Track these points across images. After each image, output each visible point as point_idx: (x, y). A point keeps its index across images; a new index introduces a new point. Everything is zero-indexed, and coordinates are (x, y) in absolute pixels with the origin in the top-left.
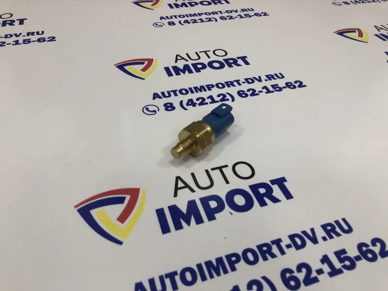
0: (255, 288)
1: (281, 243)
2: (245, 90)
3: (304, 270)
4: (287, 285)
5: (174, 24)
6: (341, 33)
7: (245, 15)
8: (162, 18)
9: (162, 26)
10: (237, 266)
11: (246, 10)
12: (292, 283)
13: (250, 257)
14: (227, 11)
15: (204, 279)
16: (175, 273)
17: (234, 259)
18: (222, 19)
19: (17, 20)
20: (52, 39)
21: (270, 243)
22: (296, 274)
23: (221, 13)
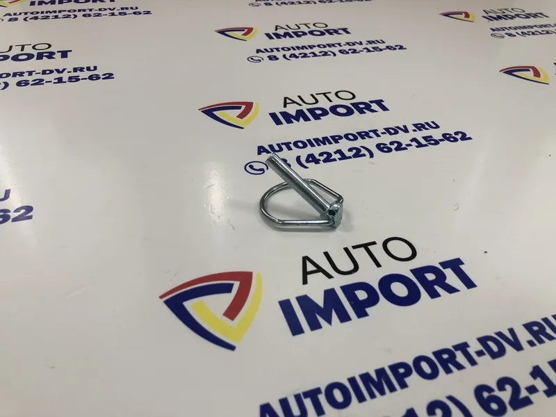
0: (439, 412)
1: (469, 349)
2: (388, 143)
3: (508, 388)
4: (487, 408)
5: (278, 59)
6: (510, 72)
7: (373, 48)
8: (258, 51)
9: (260, 61)
10: (407, 380)
11: (374, 42)
12: (494, 406)
13: (426, 367)
14: (348, 44)
15: (361, 399)
16: (318, 391)
17: (402, 370)
18: (343, 53)
19: (58, 52)
20: (109, 76)
21: (453, 349)
22: (497, 393)
23: (341, 46)
